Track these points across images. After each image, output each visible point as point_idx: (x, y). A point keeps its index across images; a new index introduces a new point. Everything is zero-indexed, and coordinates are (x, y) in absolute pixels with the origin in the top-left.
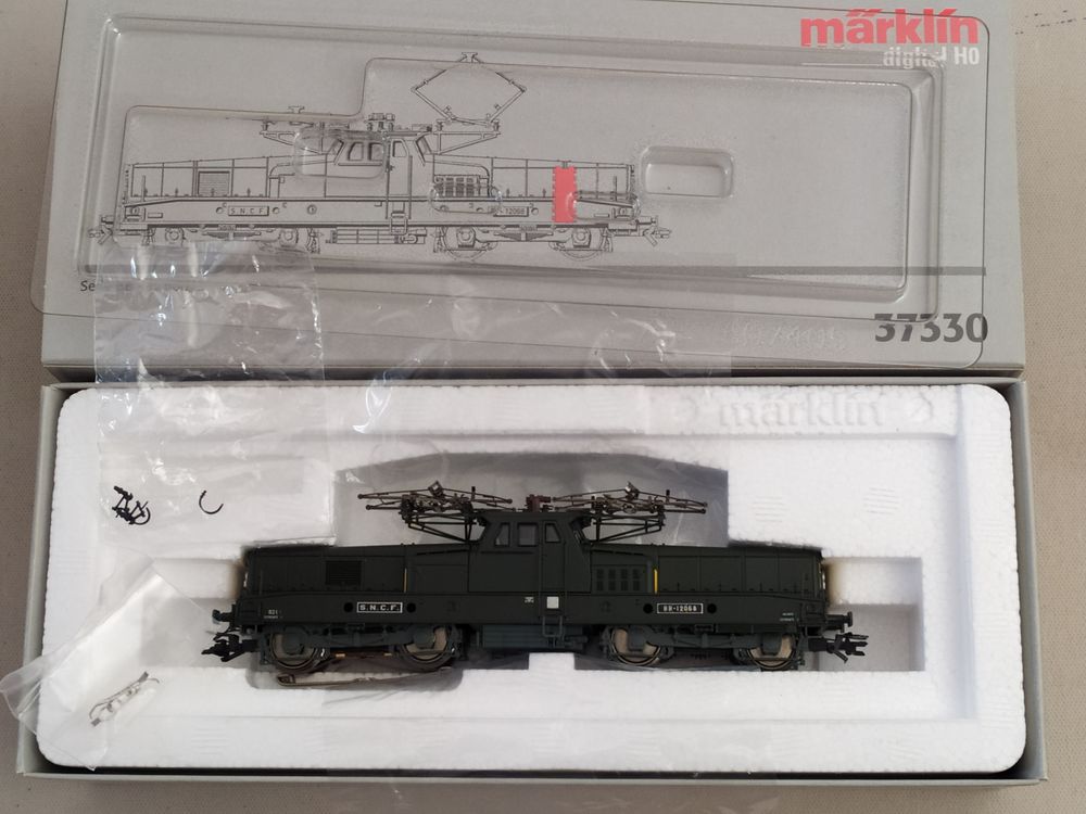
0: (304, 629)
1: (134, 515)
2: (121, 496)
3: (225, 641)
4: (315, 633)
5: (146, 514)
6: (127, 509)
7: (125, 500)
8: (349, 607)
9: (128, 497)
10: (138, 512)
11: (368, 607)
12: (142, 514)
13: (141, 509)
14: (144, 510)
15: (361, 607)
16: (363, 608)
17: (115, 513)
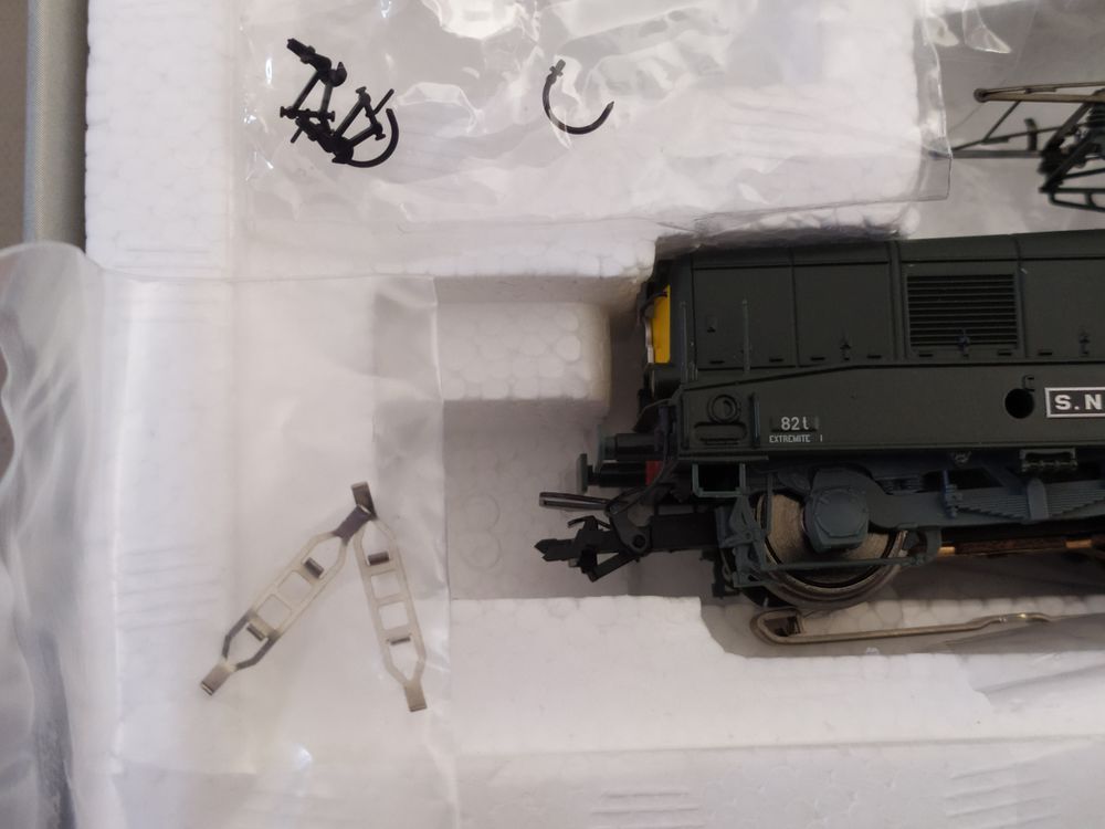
0: (869, 474)
1: (349, 134)
2: (310, 70)
3: (597, 522)
4: (901, 484)
5: (387, 130)
6: (324, 115)
7: (320, 87)
8: (1021, 403)
9: (330, 74)
10: (362, 123)
11: (1078, 399)
12: (376, 130)
13: (371, 114)
14: (382, 117)
15: (1057, 401)
16: (1064, 403)
17: (291, 125)
